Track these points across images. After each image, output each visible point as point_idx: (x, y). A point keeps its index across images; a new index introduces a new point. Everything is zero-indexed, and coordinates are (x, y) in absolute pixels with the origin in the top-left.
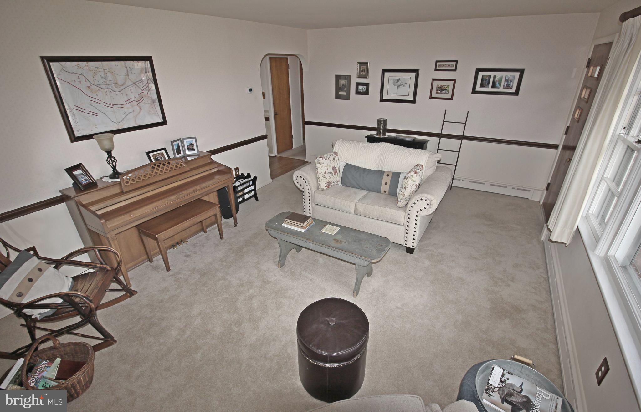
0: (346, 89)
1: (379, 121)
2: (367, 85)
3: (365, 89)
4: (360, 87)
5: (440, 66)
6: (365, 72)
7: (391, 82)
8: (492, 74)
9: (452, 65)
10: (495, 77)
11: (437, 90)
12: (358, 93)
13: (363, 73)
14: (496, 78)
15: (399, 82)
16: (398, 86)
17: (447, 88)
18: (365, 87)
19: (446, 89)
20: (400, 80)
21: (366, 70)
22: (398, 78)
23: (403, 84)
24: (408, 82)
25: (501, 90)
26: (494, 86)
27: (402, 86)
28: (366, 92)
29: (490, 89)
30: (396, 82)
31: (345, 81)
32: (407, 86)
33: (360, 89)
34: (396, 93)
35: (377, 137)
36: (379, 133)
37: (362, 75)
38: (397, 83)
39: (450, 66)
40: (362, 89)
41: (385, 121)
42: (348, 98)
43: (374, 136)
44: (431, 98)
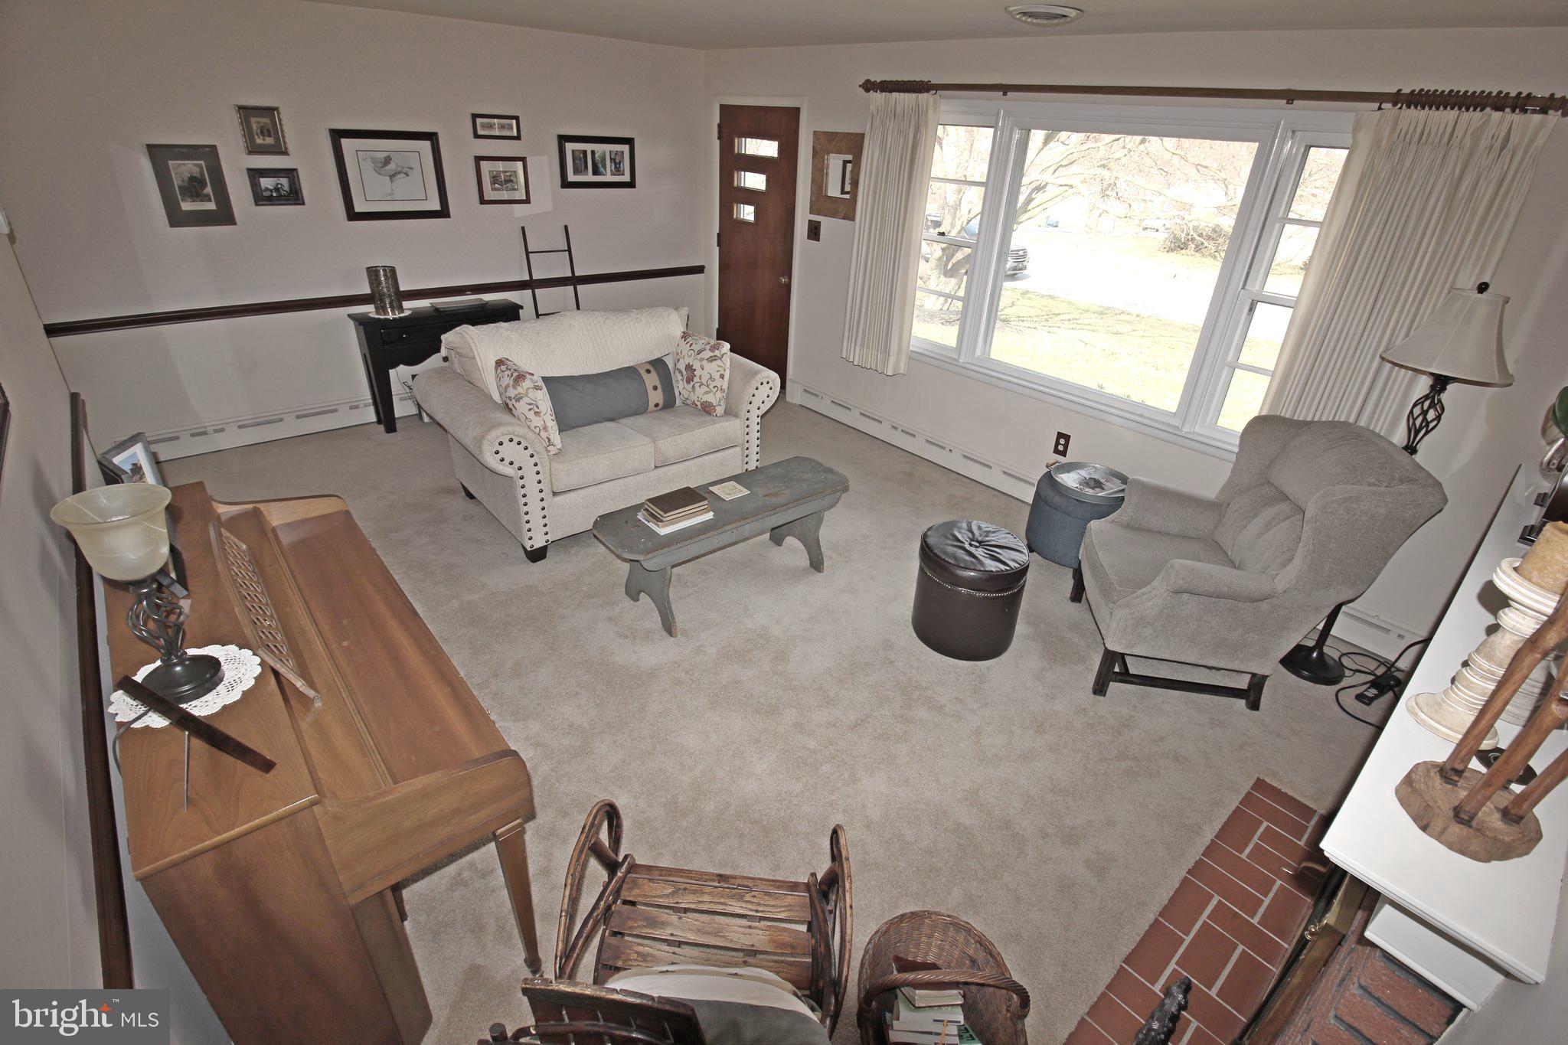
0: (209, 190)
1: (373, 273)
2: (291, 173)
3: (286, 188)
4: (267, 183)
5: (483, 126)
6: (270, 136)
7: (368, 167)
8: (588, 147)
9: (508, 124)
10: (593, 152)
11: (493, 183)
12: (261, 198)
13: (264, 140)
14: (596, 156)
15: (392, 166)
16: (392, 177)
17: (511, 178)
18: (284, 181)
19: (512, 181)
20: (391, 159)
21: (273, 129)
22: (385, 154)
23: (404, 171)
24: (416, 165)
25: (608, 178)
26: (596, 172)
27: (402, 175)
28: (294, 196)
29: (590, 177)
30: (380, 165)
31: (196, 165)
32: (416, 175)
33: (267, 189)
34: (392, 194)
35: (377, 317)
36: (381, 309)
37: (260, 145)
38: (386, 168)
39: (505, 127)
40: (277, 189)
41: (392, 272)
42: (224, 216)
43: (370, 315)
44: (483, 201)
